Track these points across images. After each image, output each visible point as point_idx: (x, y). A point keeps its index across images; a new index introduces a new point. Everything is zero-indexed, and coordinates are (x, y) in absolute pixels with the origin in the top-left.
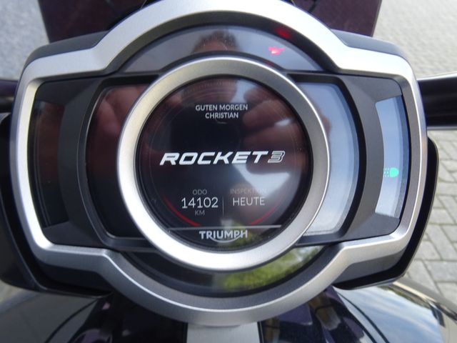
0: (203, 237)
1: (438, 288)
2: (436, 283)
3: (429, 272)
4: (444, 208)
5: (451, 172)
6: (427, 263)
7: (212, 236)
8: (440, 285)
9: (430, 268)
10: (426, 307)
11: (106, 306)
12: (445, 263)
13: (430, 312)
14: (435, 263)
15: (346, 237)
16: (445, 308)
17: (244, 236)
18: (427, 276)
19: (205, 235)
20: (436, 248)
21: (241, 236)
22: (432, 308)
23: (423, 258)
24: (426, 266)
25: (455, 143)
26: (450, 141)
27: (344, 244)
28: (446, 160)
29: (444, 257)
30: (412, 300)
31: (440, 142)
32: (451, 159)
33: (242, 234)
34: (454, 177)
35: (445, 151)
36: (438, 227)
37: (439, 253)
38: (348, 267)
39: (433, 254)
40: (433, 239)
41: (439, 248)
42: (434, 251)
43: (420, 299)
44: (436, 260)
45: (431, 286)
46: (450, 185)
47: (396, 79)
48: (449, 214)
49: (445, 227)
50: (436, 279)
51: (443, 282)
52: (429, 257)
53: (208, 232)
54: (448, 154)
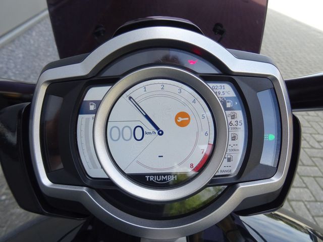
0: (148, 180)
1: (315, 221)
2: (313, 217)
3: (308, 210)
4: (316, 166)
5: (319, 142)
6: (306, 203)
7: (154, 179)
8: (316, 219)
9: (308, 206)
10: (306, 233)
11: (90, 228)
12: (319, 203)
13: (308, 236)
14: (312, 203)
15: (241, 179)
16: (319, 234)
17: (174, 179)
18: (307, 212)
19: (149, 178)
20: (312, 193)
21: (173, 179)
22: (309, 233)
23: (304, 200)
24: (305, 205)
25: (320, 123)
26: (317, 122)
27: (240, 184)
28: (315, 134)
29: (318, 200)
30: (296, 228)
31: (311, 123)
32: (319, 134)
33: (173, 177)
34: (321, 145)
35: (314, 129)
36: (313, 179)
37: (314, 196)
38: (244, 200)
39: (310, 197)
40: (310, 187)
41: (314, 193)
42: (311, 195)
43: (301, 227)
44: (312, 201)
45: (310, 219)
46: (319, 150)
47: (268, 77)
48: (320, 170)
49: (317, 179)
50: (314, 214)
51: (318, 216)
52: (308, 200)
53: (151, 177)
54: (316, 131)
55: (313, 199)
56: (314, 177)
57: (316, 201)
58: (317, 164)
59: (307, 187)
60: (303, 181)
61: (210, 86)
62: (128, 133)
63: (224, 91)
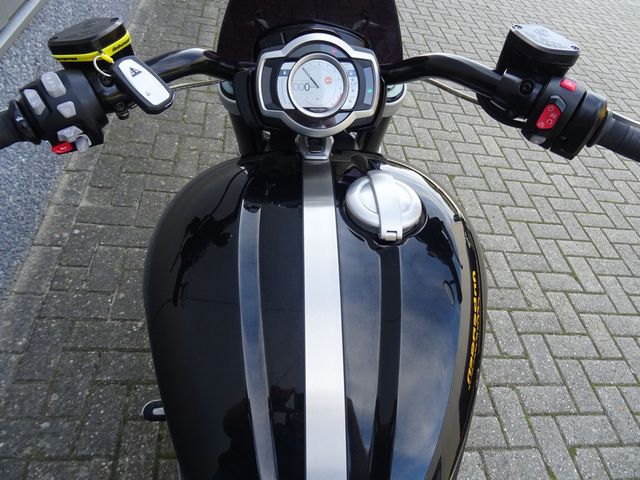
0: (312, 110)
39: (515, 247)
40: (517, 235)
41: (522, 242)
42: (517, 245)
44: (516, 252)
48: (539, 213)
49: (531, 225)
52: (511, 250)
55: (519, 249)
56: (528, 222)
57: (522, 252)
58: (538, 206)
59: (513, 235)
60: (510, 227)
61: (343, 64)
62: (302, 87)
63: (348, 67)
